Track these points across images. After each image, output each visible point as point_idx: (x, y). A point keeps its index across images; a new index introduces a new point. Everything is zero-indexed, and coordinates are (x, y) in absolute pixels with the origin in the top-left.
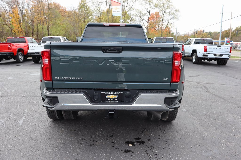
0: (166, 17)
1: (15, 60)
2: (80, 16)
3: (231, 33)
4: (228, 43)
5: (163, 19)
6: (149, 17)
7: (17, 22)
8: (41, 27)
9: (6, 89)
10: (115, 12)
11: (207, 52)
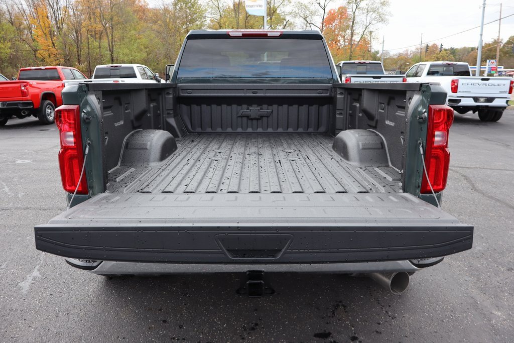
0: (361, 18)
1: (37, 119)
2: (178, 18)
3: (501, 50)
4: (493, 72)
5: (353, 22)
6: (323, 19)
7: (46, 36)
8: (96, 44)
9: (7, 189)
10: (252, 6)
11: (458, 94)
